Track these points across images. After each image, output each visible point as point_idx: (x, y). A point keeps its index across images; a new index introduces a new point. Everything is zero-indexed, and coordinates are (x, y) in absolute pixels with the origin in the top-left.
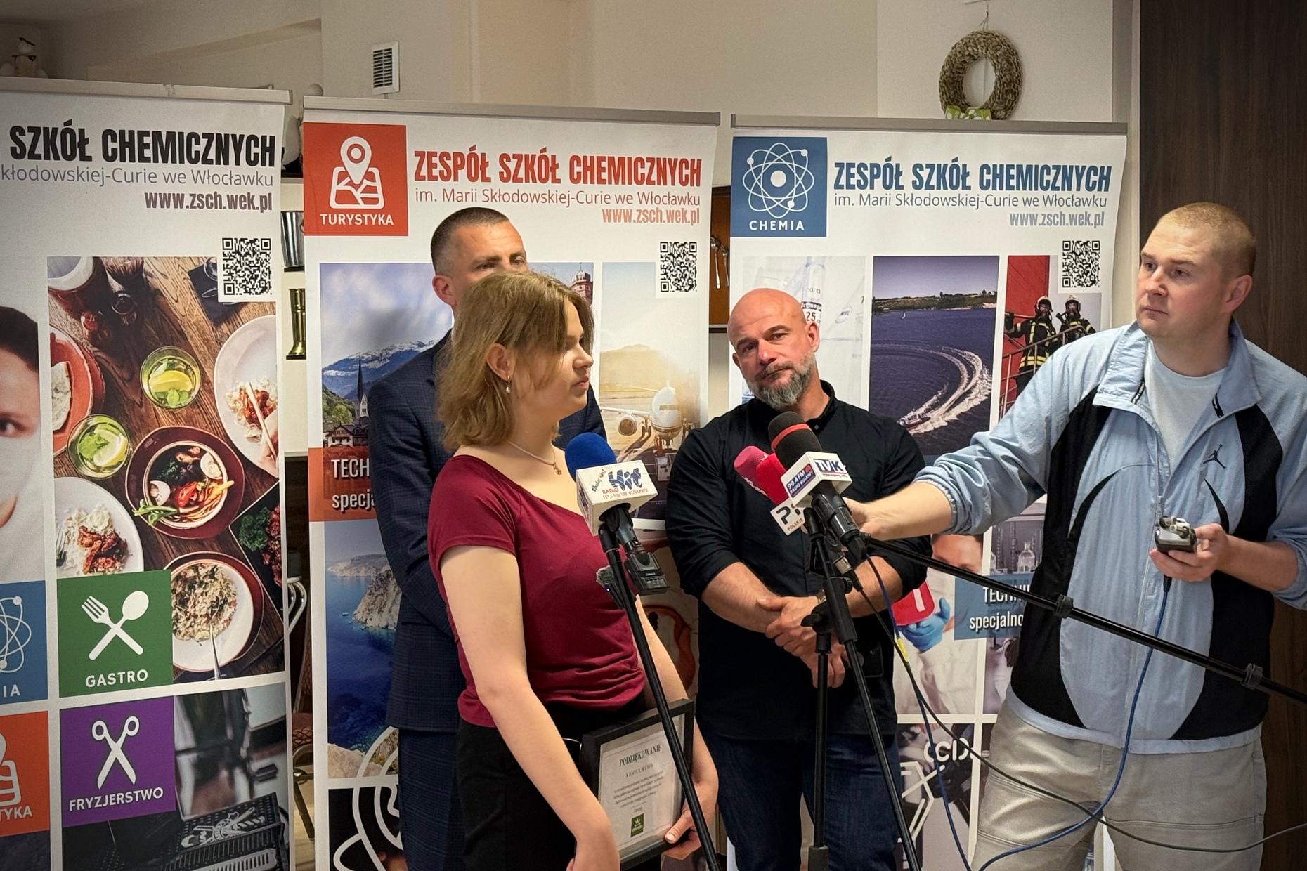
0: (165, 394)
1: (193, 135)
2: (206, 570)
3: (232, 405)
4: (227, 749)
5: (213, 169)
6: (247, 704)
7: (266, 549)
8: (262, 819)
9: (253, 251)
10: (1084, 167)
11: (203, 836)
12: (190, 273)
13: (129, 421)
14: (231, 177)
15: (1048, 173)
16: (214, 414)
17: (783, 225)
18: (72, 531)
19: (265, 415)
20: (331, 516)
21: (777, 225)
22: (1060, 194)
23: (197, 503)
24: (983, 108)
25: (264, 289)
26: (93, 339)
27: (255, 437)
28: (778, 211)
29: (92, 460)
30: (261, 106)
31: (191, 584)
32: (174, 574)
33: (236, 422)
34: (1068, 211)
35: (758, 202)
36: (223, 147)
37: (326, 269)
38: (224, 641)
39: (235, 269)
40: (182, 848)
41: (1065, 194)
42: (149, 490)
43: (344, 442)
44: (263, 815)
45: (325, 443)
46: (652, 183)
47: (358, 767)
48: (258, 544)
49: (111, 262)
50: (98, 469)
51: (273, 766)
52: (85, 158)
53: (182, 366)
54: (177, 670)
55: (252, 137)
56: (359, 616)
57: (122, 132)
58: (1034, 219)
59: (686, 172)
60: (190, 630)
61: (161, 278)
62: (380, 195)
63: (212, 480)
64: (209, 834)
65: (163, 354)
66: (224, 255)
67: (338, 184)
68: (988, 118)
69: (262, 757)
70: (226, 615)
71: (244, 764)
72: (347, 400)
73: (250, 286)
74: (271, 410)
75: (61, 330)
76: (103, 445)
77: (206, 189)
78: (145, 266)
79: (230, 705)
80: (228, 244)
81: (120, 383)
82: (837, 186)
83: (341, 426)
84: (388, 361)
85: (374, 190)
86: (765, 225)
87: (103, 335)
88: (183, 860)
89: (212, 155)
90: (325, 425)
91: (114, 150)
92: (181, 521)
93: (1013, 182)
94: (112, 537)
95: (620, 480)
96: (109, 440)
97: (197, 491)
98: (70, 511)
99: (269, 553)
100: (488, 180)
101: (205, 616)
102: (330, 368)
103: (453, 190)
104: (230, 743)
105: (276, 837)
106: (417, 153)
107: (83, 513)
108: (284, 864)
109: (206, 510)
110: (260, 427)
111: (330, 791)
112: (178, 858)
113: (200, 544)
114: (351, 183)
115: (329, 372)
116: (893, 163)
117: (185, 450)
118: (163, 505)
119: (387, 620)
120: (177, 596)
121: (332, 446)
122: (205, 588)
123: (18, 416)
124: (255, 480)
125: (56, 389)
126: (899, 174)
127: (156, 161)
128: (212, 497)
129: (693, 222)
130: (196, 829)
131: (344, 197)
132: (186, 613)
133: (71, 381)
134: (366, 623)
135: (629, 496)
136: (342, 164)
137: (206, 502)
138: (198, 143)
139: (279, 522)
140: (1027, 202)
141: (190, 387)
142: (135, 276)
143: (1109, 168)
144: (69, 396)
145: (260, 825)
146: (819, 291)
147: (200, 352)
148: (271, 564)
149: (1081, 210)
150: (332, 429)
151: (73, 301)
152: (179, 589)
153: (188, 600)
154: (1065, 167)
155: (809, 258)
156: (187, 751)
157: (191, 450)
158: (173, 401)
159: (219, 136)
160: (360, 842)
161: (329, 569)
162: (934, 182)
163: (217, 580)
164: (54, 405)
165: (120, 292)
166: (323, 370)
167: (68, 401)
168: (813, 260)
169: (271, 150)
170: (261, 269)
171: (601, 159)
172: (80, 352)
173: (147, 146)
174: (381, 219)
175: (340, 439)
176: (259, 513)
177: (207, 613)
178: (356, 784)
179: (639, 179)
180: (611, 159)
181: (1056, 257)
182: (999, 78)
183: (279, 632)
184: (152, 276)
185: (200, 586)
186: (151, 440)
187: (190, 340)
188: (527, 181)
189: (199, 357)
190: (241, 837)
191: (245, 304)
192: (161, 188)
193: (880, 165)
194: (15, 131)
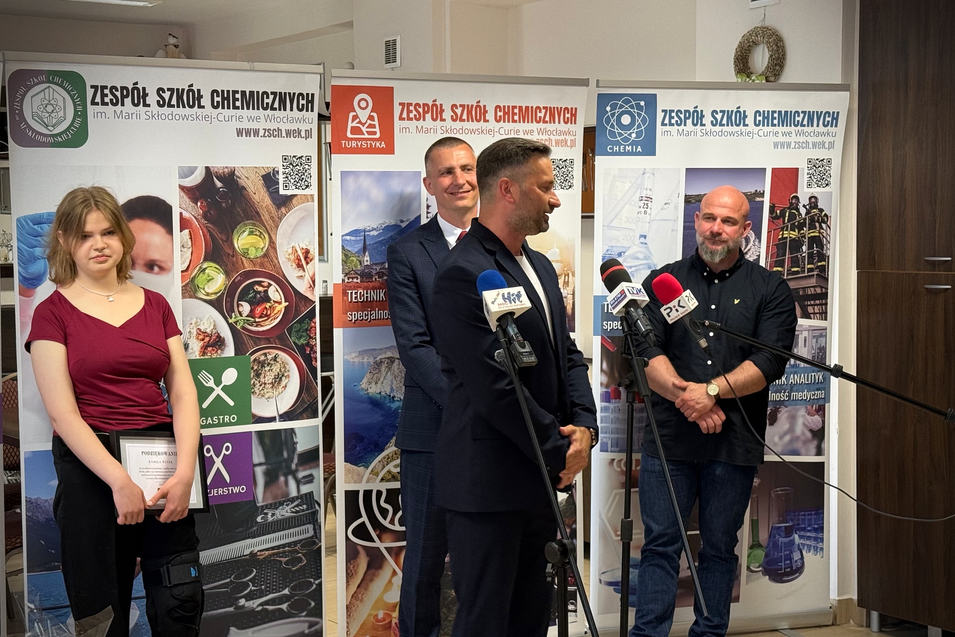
0: (248, 249)
1: (265, 93)
2: (271, 356)
3: (287, 257)
4: (284, 464)
5: (277, 113)
6: (296, 438)
7: (308, 344)
8: (305, 506)
9: (301, 163)
10: (822, 112)
11: (269, 516)
12: (263, 176)
13: (226, 265)
14: (288, 118)
15: (799, 116)
16: (276, 262)
17: (629, 148)
18: (192, 331)
19: (307, 263)
20: (345, 325)
21: (625, 149)
22: (806, 129)
23: (266, 315)
24: (760, 75)
25: (307, 186)
26: (205, 216)
27: (301, 276)
28: (626, 140)
29: (204, 289)
30: (306, 75)
31: (262, 364)
32: (253, 358)
33: (289, 267)
34: (811, 140)
35: (613, 134)
36: (283, 100)
37: (344, 174)
38: (282, 399)
39: (290, 174)
40: (257, 522)
41: (810, 129)
42: (238, 307)
43: (355, 280)
44: (305, 504)
45: (343, 280)
46: (546, 122)
47: (362, 477)
48: (302, 341)
49: (216, 170)
50: (208, 294)
51: (311, 475)
52: (200, 107)
53: (258, 233)
54: (254, 416)
55: (301, 94)
56: (363, 386)
57: (223, 91)
58: (789, 145)
59: (568, 115)
60: (262, 392)
61: (245, 179)
62: (377, 129)
63: (275, 302)
64: (273, 515)
65: (246, 225)
66: (283, 166)
67: (352, 122)
68: (764, 81)
69: (305, 470)
70: (283, 384)
71: (294, 473)
72: (357, 255)
73: (299, 185)
74: (311, 260)
75: (187, 210)
76: (210, 280)
77: (273, 126)
78: (236, 172)
79: (286, 437)
80: (285, 159)
81: (221, 242)
82: (663, 124)
83: (353, 270)
84: (381, 231)
85: (374, 126)
86: (617, 149)
87: (210, 214)
88: (257, 530)
89: (276, 105)
90: (343, 270)
91: (218, 102)
92: (257, 326)
93: (776, 122)
94: (216, 335)
95: (509, 298)
96: (214, 277)
97: (266, 308)
98: (191, 319)
99: (309, 347)
100: (444, 120)
101: (271, 384)
102: (347, 235)
103: (422, 127)
104: (285, 460)
105: (313, 519)
106: (400, 104)
107: (199, 320)
108: (318, 534)
109: (272, 320)
110: (304, 270)
111: (346, 491)
112: (254, 528)
113: (268, 340)
114: (360, 122)
115: (346, 237)
116: (699, 109)
117: (259, 283)
118: (246, 317)
119: (380, 389)
120: (254, 371)
121: (348, 282)
122: (271, 367)
123: (162, 262)
124: (301, 302)
125: (183, 246)
126: (703, 116)
127: (243, 108)
128: (275, 312)
129: (571, 147)
130: (265, 511)
131: (356, 130)
132: (259, 381)
133: (192, 241)
134: (367, 390)
135: (514, 307)
136: (355, 111)
137: (272, 315)
138: (268, 98)
139: (315, 328)
140: (784, 134)
141: (262, 246)
142: (230, 178)
143: (838, 113)
144: (191, 250)
145: (303, 511)
146: (651, 190)
147: (268, 224)
148: (310, 353)
149: (820, 139)
150: (347, 272)
151: (193, 193)
152: (255, 367)
153: (261, 374)
154: (809, 112)
155: (645, 169)
156: (260, 464)
157: (263, 284)
158: (252, 254)
159: (280, 93)
160: (363, 523)
161: (345, 357)
162: (724, 121)
163: (278, 362)
164: (182, 256)
165: (221, 188)
166: (343, 236)
167: (190, 252)
168: (647, 170)
169: (312, 102)
170: (306, 174)
171: (514, 107)
172: (197, 223)
173: (238, 100)
174: (378, 144)
175: (353, 278)
176: (303, 322)
177: (272, 382)
178: (361, 488)
179: (538, 119)
180: (521, 108)
181: (803, 169)
182: (771, 56)
183: (315, 395)
184: (240, 178)
185: (268, 365)
186: (239, 278)
187: (262, 217)
188: (468, 121)
189: (268, 227)
190: (292, 517)
191: (296, 195)
192: (246, 125)
193: (692, 110)
194: (160, 91)
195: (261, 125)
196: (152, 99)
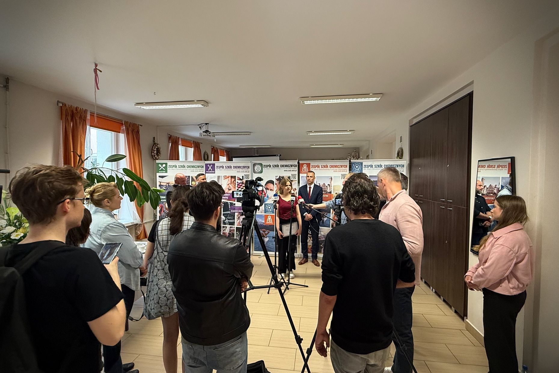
1: (288, 165)
10: (400, 165)
28: (357, 170)
30: (295, 162)
35: (354, 169)
52: (279, 167)
59: (345, 166)
62: (307, 170)
77: (290, 170)
80: (292, 175)
82: (364, 168)
89: (290, 167)
100: (320, 168)
106: (311, 166)
126: (373, 166)
131: (304, 170)
136: (304, 167)
143: (404, 165)
151: (277, 180)
154: (397, 165)
169: (296, 166)
170: (296, 177)
173: (284, 166)
179: (338, 167)
180: (335, 165)
182: (401, 153)
188: (324, 168)
192: (285, 170)
193: (370, 165)
194: (273, 165)
195: (288, 170)
196: (272, 166)
